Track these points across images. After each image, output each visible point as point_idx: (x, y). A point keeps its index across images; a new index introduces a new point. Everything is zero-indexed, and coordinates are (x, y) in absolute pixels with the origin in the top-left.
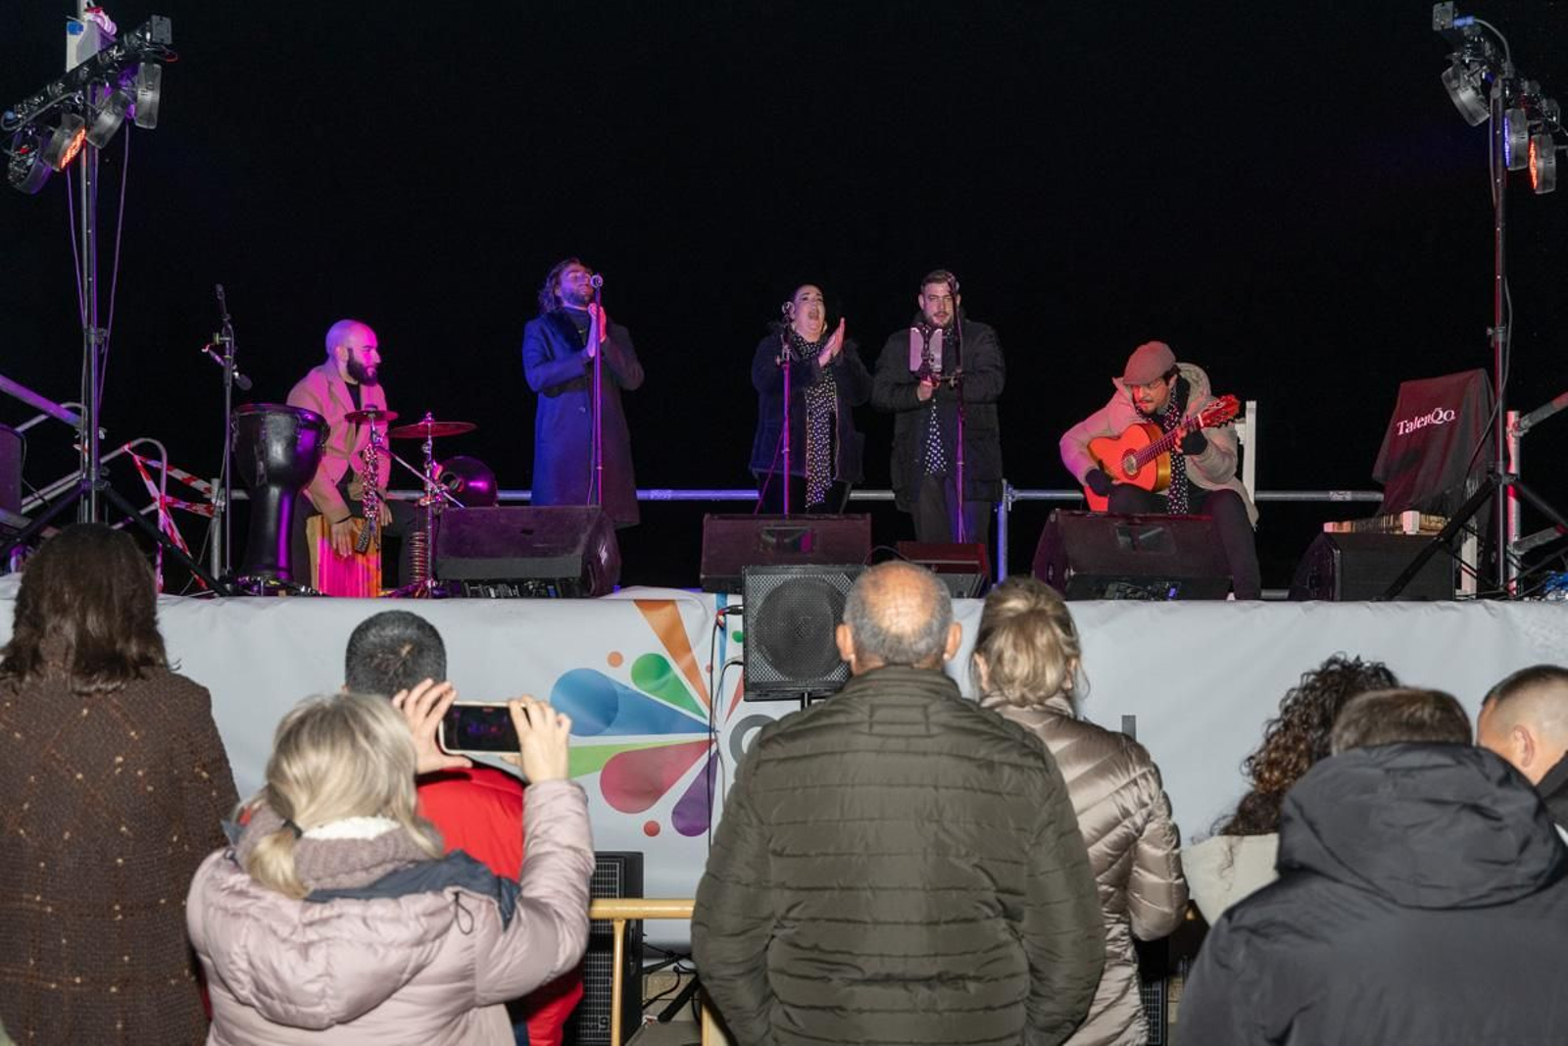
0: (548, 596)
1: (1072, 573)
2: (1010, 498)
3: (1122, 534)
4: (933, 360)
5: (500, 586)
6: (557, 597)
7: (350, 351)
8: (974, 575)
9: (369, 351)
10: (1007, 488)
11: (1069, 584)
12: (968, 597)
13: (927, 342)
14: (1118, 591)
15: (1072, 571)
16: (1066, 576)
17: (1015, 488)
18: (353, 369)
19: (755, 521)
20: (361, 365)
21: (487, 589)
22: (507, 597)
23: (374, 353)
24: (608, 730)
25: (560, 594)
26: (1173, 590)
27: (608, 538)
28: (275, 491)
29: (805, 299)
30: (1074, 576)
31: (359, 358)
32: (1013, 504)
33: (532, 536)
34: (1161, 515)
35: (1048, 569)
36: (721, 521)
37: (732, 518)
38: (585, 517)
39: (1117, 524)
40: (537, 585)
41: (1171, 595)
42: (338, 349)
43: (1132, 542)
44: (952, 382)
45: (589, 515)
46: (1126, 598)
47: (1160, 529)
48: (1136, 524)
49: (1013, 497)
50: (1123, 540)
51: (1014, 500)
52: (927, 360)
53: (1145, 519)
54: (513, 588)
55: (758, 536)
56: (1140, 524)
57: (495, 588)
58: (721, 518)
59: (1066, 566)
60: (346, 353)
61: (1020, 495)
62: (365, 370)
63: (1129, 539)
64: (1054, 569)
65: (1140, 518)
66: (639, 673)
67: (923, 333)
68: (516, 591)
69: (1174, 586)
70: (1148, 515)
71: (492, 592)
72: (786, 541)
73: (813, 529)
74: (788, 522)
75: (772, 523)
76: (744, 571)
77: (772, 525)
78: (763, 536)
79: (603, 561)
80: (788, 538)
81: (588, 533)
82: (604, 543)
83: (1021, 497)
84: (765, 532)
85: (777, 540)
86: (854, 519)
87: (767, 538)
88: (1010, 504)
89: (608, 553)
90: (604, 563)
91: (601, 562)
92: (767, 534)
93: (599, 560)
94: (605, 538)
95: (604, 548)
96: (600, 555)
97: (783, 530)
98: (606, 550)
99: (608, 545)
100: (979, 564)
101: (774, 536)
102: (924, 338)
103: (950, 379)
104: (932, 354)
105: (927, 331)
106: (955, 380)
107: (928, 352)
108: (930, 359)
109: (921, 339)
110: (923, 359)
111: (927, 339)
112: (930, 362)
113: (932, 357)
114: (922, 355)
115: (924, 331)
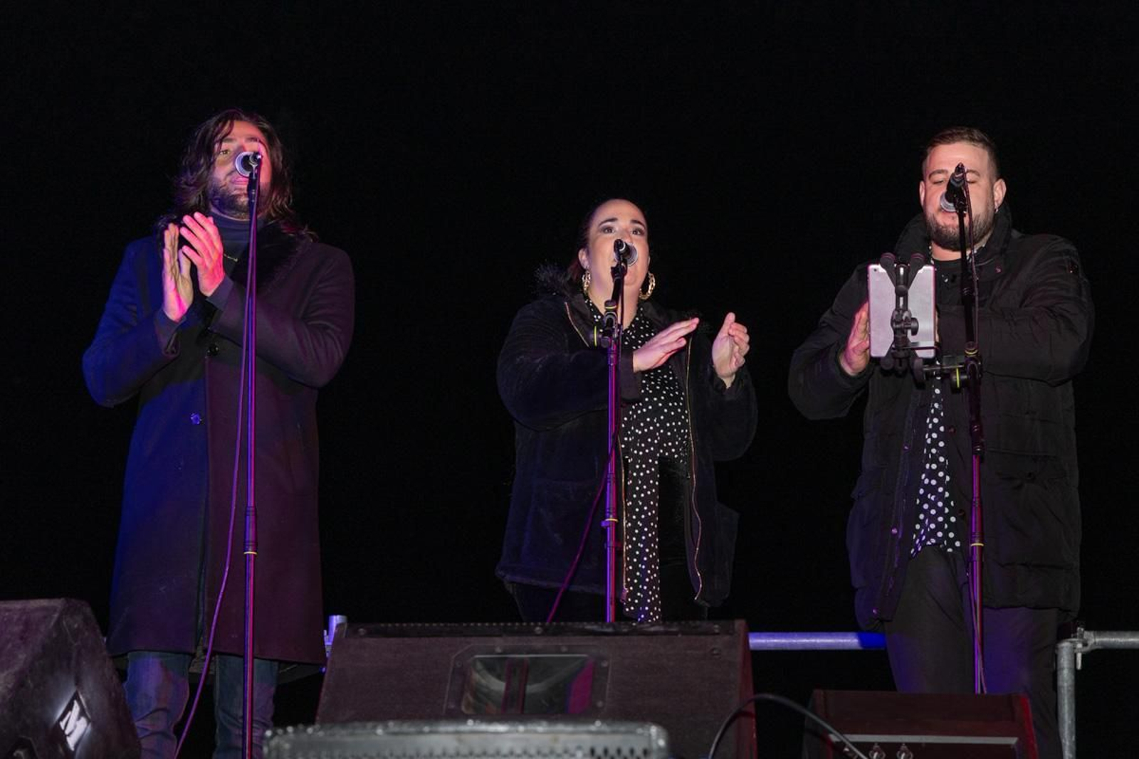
2: (1080, 646)
4: (915, 332)
13: (902, 293)
17: (1087, 629)
27: (89, 683)
29: (609, 230)
32: (1085, 658)
37: (402, 634)
38: (17, 629)
44: (957, 378)
45: (27, 624)
49: (1085, 645)
51: (1087, 649)
52: (903, 331)
55: (462, 674)
58: (370, 634)
61: (1096, 640)
67: (893, 274)
72: (532, 688)
73: (602, 659)
74: (538, 643)
75: (499, 644)
76: (273, 743)
77: (499, 650)
78: (476, 676)
79: (71, 741)
80: (536, 681)
81: (16, 668)
82: (76, 697)
83: (1102, 643)
84: (479, 666)
85: (507, 688)
86: (706, 633)
87: (483, 682)
88: (1079, 656)
89: (89, 721)
90: (76, 746)
91: (64, 743)
92: (484, 672)
93: (60, 736)
94: (78, 682)
95: (76, 708)
96: (62, 724)
97: (522, 660)
98: (82, 713)
99: (87, 702)
100: (1018, 743)
101: (499, 677)
102: (896, 284)
103: (953, 371)
104: (914, 320)
105: (902, 270)
106: (962, 372)
107: (906, 314)
108: (909, 332)
109: (890, 288)
110: (895, 331)
111: (902, 287)
112: (911, 338)
113: (913, 325)
114: (893, 321)
115: (897, 270)
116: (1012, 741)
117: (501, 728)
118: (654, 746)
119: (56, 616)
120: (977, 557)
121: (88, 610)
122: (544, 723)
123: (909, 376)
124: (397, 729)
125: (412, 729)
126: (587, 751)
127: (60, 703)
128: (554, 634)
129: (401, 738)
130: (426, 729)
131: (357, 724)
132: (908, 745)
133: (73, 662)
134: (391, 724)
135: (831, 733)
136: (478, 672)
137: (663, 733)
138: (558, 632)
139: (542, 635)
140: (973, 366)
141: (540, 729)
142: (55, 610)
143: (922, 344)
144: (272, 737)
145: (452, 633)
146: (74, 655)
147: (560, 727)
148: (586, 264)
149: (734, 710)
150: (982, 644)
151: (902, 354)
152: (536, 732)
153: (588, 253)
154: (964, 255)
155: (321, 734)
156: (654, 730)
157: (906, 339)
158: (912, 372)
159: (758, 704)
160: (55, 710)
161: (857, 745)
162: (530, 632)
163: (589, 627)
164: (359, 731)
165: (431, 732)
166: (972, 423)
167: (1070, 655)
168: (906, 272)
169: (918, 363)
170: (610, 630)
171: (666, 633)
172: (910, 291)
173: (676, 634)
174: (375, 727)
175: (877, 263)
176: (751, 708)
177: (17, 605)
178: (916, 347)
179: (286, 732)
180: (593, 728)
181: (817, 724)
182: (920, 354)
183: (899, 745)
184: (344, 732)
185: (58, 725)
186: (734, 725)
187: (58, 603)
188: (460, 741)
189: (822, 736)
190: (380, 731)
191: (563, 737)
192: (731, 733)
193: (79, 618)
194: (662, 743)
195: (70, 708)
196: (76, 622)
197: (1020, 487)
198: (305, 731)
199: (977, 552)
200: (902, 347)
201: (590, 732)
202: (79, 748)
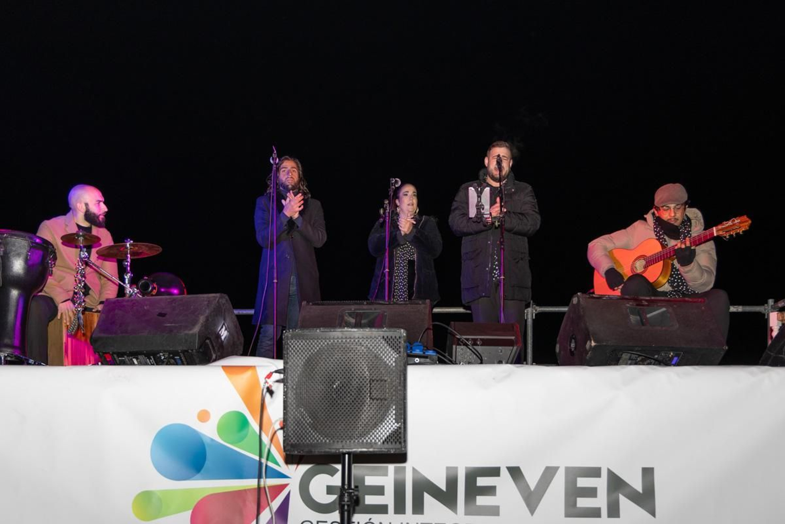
0: (177, 364)
1: (593, 344)
2: (534, 311)
3: (633, 314)
4: (483, 209)
5: (140, 357)
6: (183, 364)
7: (87, 205)
8: (511, 348)
9: (99, 203)
10: (533, 305)
11: (589, 355)
12: (507, 363)
13: (479, 197)
14: (630, 359)
15: (592, 342)
16: (588, 346)
17: (537, 306)
18: (89, 216)
19: (341, 306)
20: (94, 214)
21: (131, 359)
22: (146, 364)
23: (102, 204)
24: (198, 475)
25: (185, 363)
26: (675, 359)
27: (228, 320)
28: (15, 293)
29: (406, 195)
30: (595, 346)
31: (94, 209)
32: (536, 315)
33: (164, 318)
34: (663, 298)
35: (571, 342)
36: (314, 307)
38: (206, 303)
39: (628, 305)
40: (166, 356)
41: (674, 362)
42: (78, 205)
43: (641, 320)
44: (497, 224)
45: (209, 301)
46: (636, 364)
47: (664, 309)
48: (643, 305)
49: (536, 311)
50: (633, 318)
51: (537, 312)
53: (650, 302)
54: (150, 359)
55: (342, 317)
56: (648, 305)
57: (137, 359)
58: (313, 304)
59: (587, 338)
60: (84, 207)
61: (540, 309)
62: (98, 217)
63: (638, 318)
64: (576, 342)
65: (646, 300)
66: (222, 428)
67: (477, 190)
68: (152, 360)
69: (677, 355)
70: (653, 298)
71: (135, 361)
72: (363, 322)
73: (385, 312)
74: (365, 307)
75: (353, 307)
76: (286, 335)
77: (353, 309)
78: (346, 318)
79: (223, 338)
80: (364, 319)
81: (206, 315)
82: (224, 324)
83: (542, 310)
84: (347, 314)
85: (356, 321)
86: (417, 304)
87: (348, 319)
88: (534, 314)
89: (228, 332)
90: (224, 339)
91: (221, 339)
92: (348, 316)
93: (219, 336)
94: (224, 319)
95: (224, 328)
96: (220, 333)
97: (360, 313)
98: (226, 329)
99: (227, 325)
100: (515, 339)
101: (353, 318)
102: (477, 193)
103: (495, 221)
104: (483, 205)
105: (479, 189)
106: (498, 222)
107: (480, 203)
108: (481, 209)
109: (476, 195)
110: (477, 209)
111: (479, 194)
112: (482, 211)
113: (483, 207)
114: (476, 206)
115: (478, 189)
116: (513, 338)
117: (355, 330)
118: (402, 336)
119: (217, 299)
120: (502, 282)
121: (227, 297)
122: (369, 328)
123: (481, 223)
124: (324, 330)
125: (328, 330)
126: (382, 337)
127: (219, 327)
128: (370, 304)
129: (324, 333)
130: (332, 330)
131: (311, 329)
132: (480, 339)
133: (223, 314)
134: (321, 328)
135: (457, 335)
136: (347, 316)
137: (405, 332)
138: (372, 304)
139: (367, 304)
140: (502, 220)
141: (367, 330)
142: (217, 297)
143: (486, 213)
144: (285, 333)
145: (338, 304)
146: (223, 311)
147: (373, 330)
148: (398, 204)
149: (426, 327)
150: (503, 310)
151: (479, 216)
152: (366, 331)
153: (399, 201)
154: (500, 184)
155: (300, 332)
156: (402, 330)
157: (480, 211)
158: (482, 221)
159: (434, 325)
160: (218, 327)
161: (465, 339)
162: (363, 304)
163: (381, 302)
164: (312, 331)
165: (334, 331)
166: (501, 238)
167: (531, 313)
168: (481, 189)
169: (484, 219)
170: (388, 303)
171: (405, 304)
172: (482, 196)
173: (407, 304)
174: (317, 330)
175: (471, 186)
176: (431, 327)
177: (206, 295)
178: (483, 214)
179: (289, 331)
180: (383, 330)
181: (452, 331)
182: (485, 216)
183: (477, 339)
184: (307, 331)
185: (218, 333)
186: (426, 333)
187: (218, 295)
188: (343, 334)
189: (454, 335)
190: (318, 331)
191: (374, 333)
192: (425, 335)
193: (224, 300)
194: (405, 334)
195: (222, 327)
196: (224, 301)
197: (517, 262)
198: (295, 331)
199: (502, 280)
200: (479, 214)
201: (383, 331)
202: (225, 340)
